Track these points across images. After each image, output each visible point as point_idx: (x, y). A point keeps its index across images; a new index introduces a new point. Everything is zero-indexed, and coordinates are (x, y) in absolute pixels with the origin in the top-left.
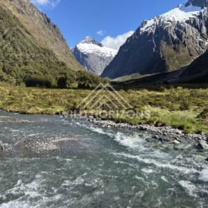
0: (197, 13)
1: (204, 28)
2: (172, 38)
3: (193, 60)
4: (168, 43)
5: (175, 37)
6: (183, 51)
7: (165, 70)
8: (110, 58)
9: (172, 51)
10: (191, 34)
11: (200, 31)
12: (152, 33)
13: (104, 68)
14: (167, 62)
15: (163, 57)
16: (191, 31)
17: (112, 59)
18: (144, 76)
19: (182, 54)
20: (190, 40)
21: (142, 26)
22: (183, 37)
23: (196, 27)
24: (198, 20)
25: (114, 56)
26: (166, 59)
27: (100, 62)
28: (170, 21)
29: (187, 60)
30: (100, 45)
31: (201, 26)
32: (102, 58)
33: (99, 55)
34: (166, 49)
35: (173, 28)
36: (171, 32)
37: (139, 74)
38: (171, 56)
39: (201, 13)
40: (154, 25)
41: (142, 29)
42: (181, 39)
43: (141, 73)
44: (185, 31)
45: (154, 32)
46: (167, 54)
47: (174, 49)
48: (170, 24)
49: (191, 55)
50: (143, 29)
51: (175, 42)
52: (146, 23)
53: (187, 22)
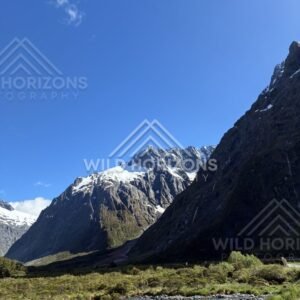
0: (142, 174)
1: (151, 192)
2: (115, 202)
3: (142, 232)
4: (110, 208)
5: (119, 201)
6: (130, 220)
7: (107, 246)
8: (22, 227)
9: (115, 218)
10: (138, 198)
11: (147, 195)
12: (88, 194)
13: (10, 243)
14: (110, 235)
15: (104, 227)
16: (138, 194)
17: (26, 229)
18: (76, 256)
19: (128, 223)
20: (137, 206)
21: (75, 184)
22: (129, 200)
23: (143, 190)
24: (144, 182)
25: (29, 225)
26: (108, 230)
27: (6, 235)
28: (111, 180)
29: (135, 231)
30: (9, 208)
31: (148, 188)
32: (9, 228)
33: (5, 222)
34: (107, 216)
35: (116, 189)
36: (113, 194)
37: (68, 253)
38: (115, 226)
39: (146, 174)
40: (91, 183)
41: (75, 188)
42: (126, 203)
43: (73, 252)
44: (130, 193)
45: (91, 192)
46: (109, 223)
47: (119, 216)
48: (112, 184)
49: (140, 225)
50: (77, 188)
51: (119, 207)
52: (80, 180)
53: (132, 183)
